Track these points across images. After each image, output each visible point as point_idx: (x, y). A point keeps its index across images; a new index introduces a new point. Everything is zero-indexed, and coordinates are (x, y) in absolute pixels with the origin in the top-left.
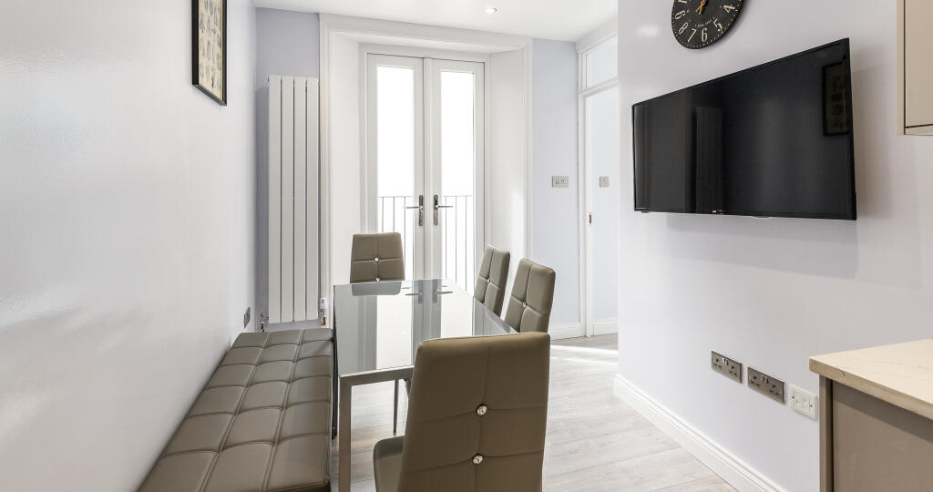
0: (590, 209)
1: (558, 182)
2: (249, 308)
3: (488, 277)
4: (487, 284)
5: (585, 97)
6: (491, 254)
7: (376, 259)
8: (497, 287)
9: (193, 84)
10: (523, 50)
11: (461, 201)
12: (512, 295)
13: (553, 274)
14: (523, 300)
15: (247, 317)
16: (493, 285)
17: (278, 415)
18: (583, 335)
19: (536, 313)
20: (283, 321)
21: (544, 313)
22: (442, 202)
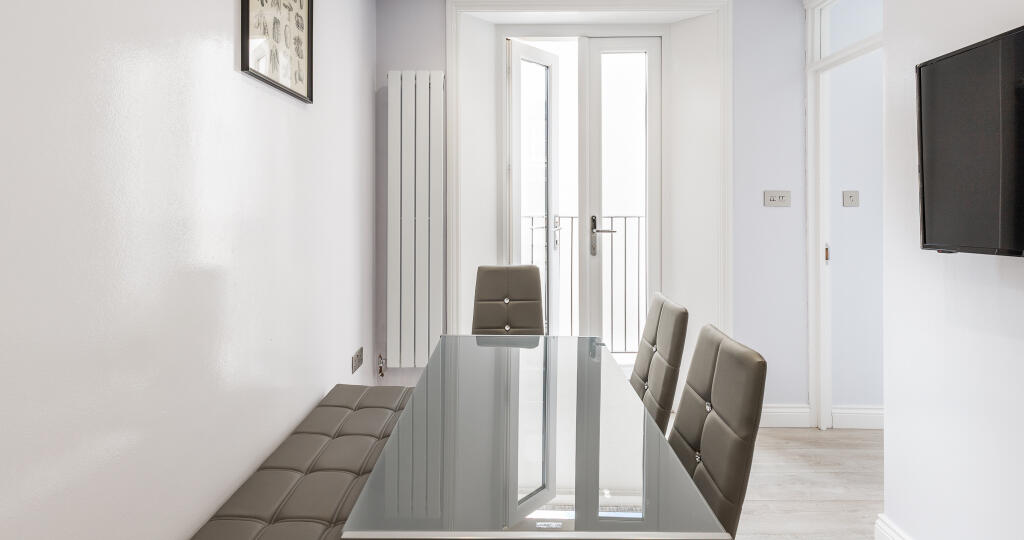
0: (826, 239)
1: (773, 199)
2: (362, 349)
3: (654, 343)
4: (653, 353)
5: (817, 72)
6: (661, 308)
7: (507, 301)
8: (666, 364)
9: (242, 70)
10: (718, 11)
11: (632, 224)
12: (688, 382)
13: (762, 367)
14: (707, 397)
15: (358, 360)
16: (660, 358)
17: (320, 532)
18: (814, 425)
19: (729, 429)
20: (403, 366)
21: (744, 433)
22: (604, 224)
